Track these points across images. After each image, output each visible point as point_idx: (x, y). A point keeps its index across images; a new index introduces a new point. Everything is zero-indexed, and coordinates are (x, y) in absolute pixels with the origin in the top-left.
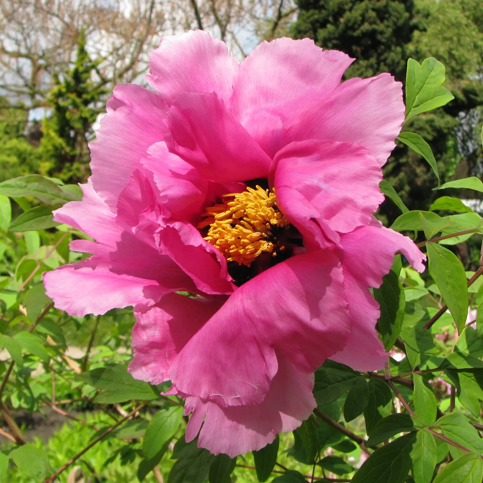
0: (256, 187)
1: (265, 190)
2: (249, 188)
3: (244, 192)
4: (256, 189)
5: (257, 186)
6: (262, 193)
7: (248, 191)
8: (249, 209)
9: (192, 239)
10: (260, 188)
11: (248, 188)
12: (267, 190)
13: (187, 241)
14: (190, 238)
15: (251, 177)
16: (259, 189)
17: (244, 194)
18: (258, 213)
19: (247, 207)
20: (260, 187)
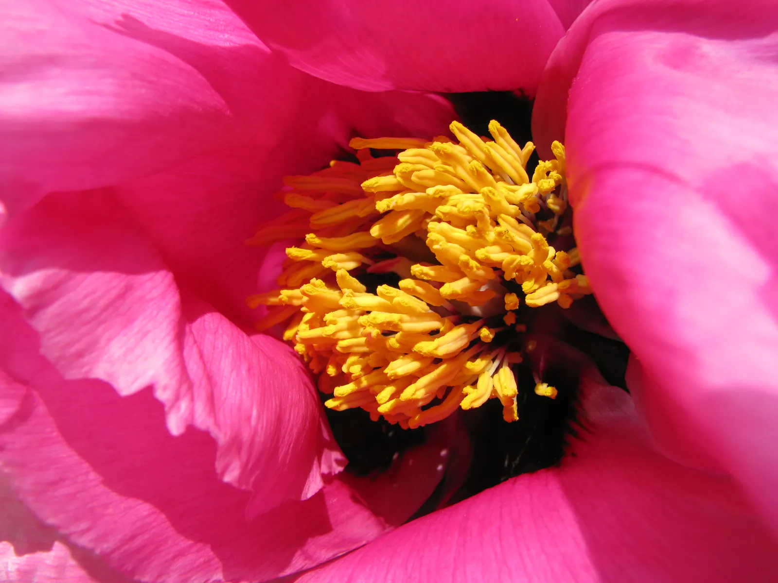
0: (490, 126)
1: (522, 146)
2: (460, 125)
3: (437, 145)
4: (487, 136)
5: (494, 125)
6: (509, 157)
7: (456, 141)
8: (444, 226)
9: (116, 348)
10: (501, 135)
11: (456, 126)
12: (530, 146)
13: (80, 355)
14: (103, 341)
15: (475, 82)
16: (501, 140)
17: (437, 152)
18: (480, 253)
19: (441, 210)
20: (504, 130)
